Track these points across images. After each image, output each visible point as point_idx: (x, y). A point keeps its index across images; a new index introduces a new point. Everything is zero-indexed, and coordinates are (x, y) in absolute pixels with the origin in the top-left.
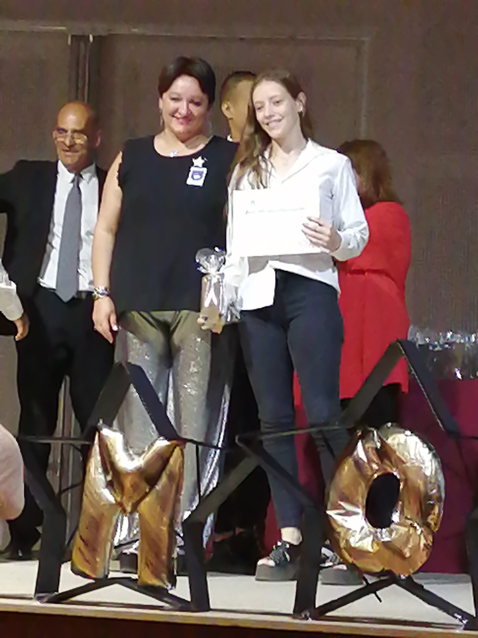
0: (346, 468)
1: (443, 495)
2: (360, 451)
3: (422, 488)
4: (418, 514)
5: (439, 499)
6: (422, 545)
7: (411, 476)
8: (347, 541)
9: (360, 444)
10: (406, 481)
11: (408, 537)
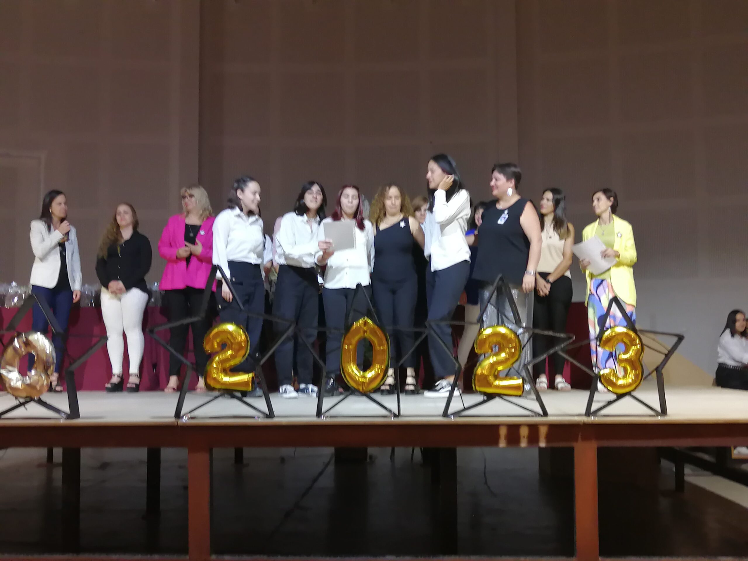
0: (9, 351)
1: (55, 361)
2: (16, 343)
3: (45, 358)
4: (43, 369)
5: (53, 363)
6: (45, 384)
7: (40, 353)
8: (10, 385)
9: (16, 340)
10: (38, 355)
11: (39, 381)
